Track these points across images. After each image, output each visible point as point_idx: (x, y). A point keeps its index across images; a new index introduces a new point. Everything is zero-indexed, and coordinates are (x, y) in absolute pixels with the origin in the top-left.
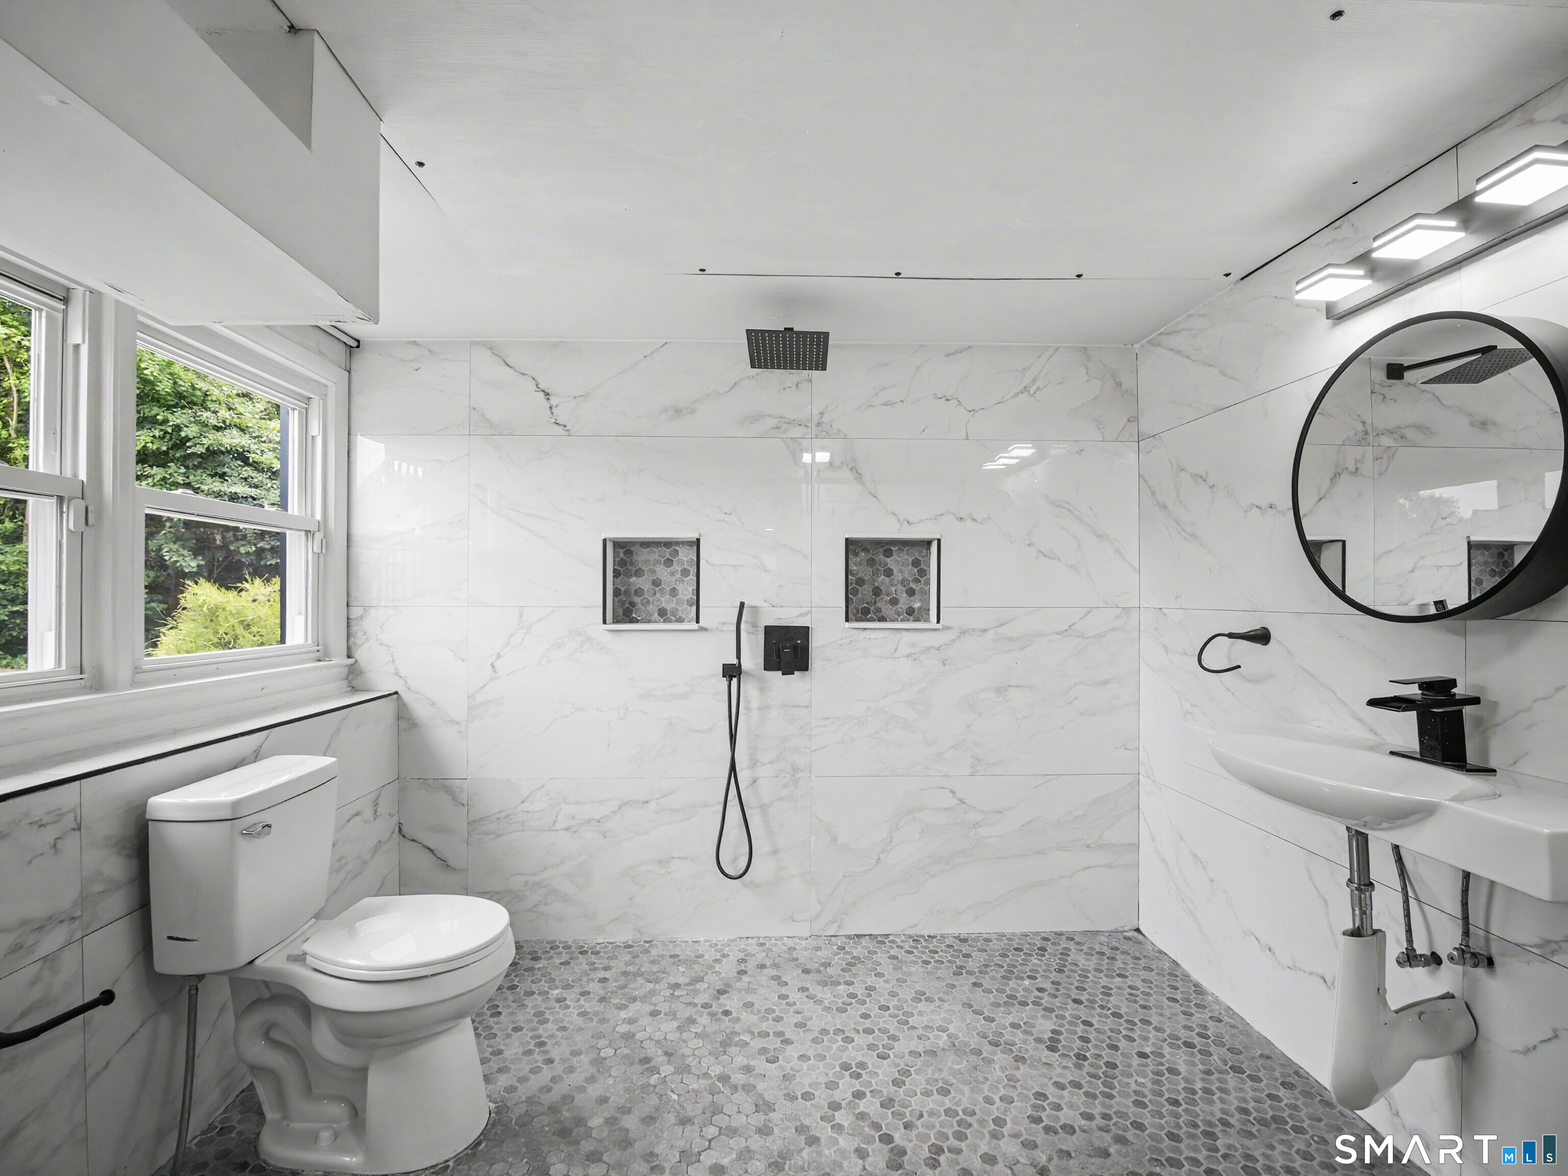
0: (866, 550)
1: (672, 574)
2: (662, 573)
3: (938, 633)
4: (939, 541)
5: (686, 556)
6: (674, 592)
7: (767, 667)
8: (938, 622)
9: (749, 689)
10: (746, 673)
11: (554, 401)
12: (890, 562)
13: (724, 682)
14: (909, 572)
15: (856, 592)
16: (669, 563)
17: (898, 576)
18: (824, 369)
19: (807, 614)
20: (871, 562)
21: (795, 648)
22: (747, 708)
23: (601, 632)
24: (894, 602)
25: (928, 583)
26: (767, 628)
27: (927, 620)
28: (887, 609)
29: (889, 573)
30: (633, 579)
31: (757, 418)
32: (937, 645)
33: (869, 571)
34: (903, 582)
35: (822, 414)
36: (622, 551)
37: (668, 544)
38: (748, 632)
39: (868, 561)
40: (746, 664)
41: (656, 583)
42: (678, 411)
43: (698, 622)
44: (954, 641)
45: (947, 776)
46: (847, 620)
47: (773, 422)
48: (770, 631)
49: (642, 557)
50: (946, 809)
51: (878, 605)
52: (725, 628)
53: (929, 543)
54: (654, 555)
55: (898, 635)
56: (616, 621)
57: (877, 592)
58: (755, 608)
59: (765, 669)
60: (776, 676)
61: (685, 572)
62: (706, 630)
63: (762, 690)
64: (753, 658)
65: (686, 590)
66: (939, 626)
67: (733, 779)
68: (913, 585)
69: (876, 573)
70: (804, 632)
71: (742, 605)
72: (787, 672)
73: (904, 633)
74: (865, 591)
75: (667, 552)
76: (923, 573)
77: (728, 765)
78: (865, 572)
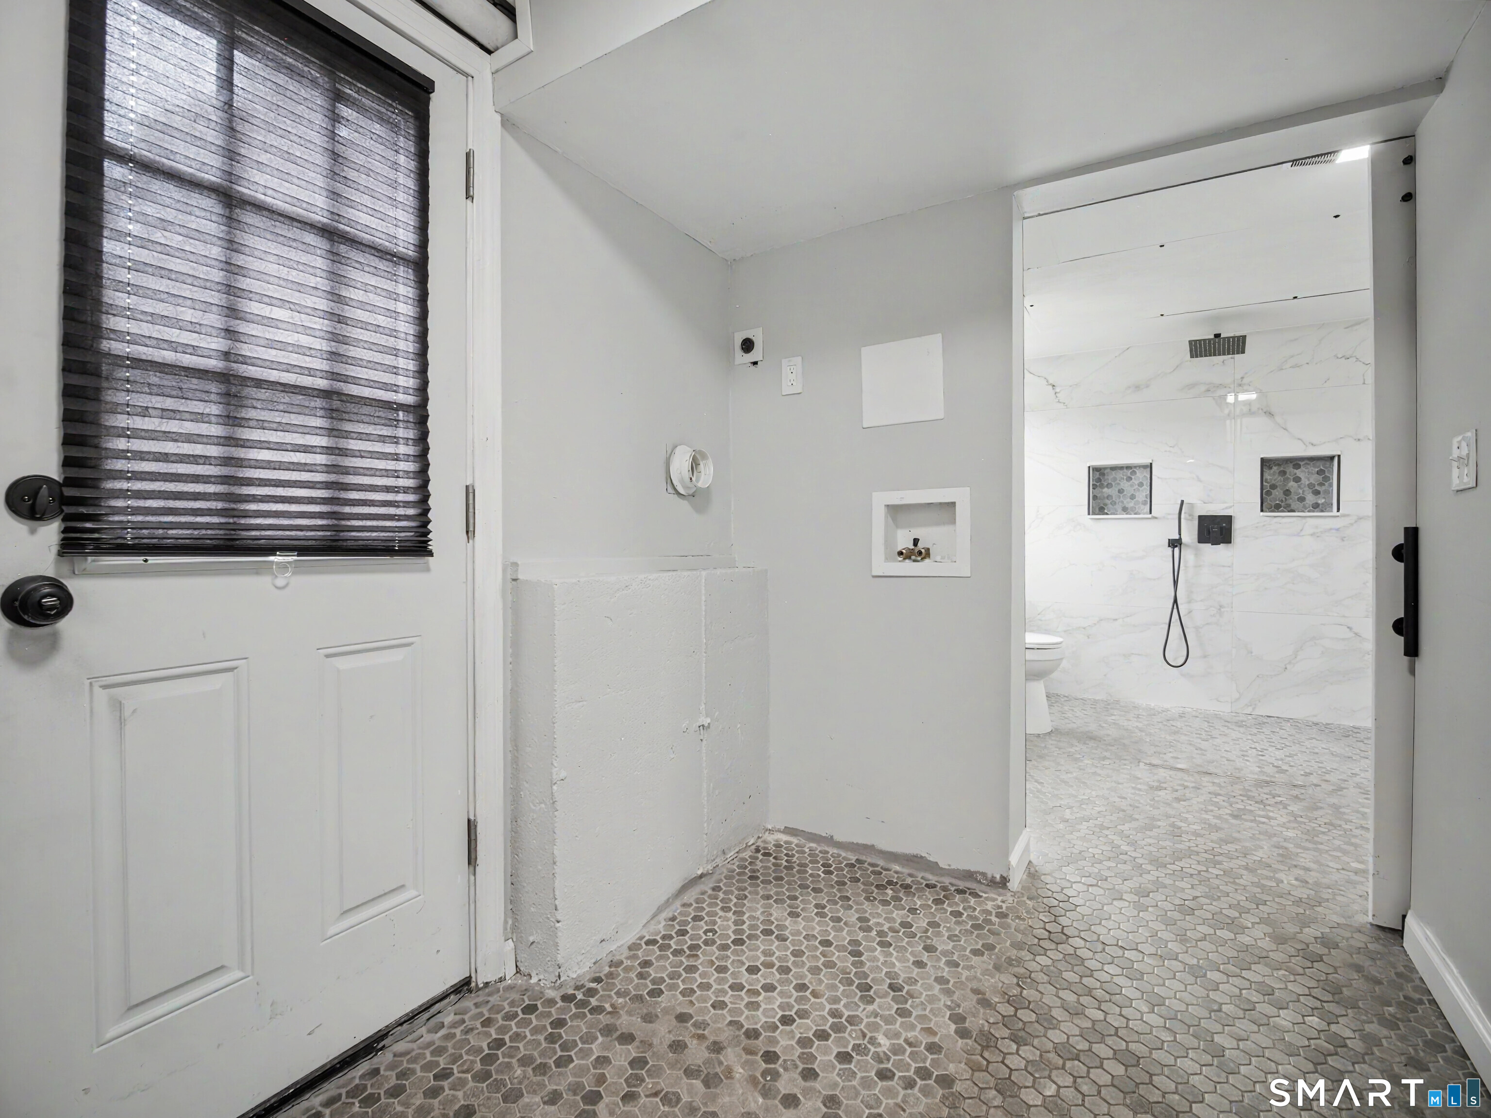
0: (1279, 465)
1: (1132, 486)
2: (1125, 485)
3: (1338, 519)
4: (1339, 456)
5: (1141, 476)
6: (1133, 497)
7: (1201, 541)
8: (1338, 510)
9: (1188, 556)
10: (1186, 545)
11: (1058, 390)
12: (1299, 473)
13: (1170, 549)
14: (1315, 479)
15: (1269, 493)
16: (1129, 479)
17: (1305, 481)
18: (1243, 352)
19: (1231, 507)
20: (1283, 473)
21: (1221, 529)
22: (1186, 567)
23: (1087, 519)
24: (1302, 499)
25: (1331, 485)
26: (1200, 517)
27: (1332, 511)
28: (1294, 505)
29: (1297, 480)
30: (1105, 490)
31: (1192, 386)
32: (1337, 527)
33: (1281, 478)
34: (1311, 486)
35: (1242, 378)
36: (1098, 473)
37: (1128, 467)
38: (1185, 519)
39: (1280, 472)
40: (1185, 539)
41: (1121, 491)
42: (1138, 388)
43: (1151, 513)
44: (1352, 524)
45: (1344, 616)
46: (1262, 511)
47: (1203, 388)
48: (1201, 518)
49: (1110, 476)
50: (1343, 639)
51: (1288, 502)
52: (1169, 517)
53: (1332, 458)
54: (1119, 474)
55: (1304, 521)
56: (1094, 514)
57: (1287, 493)
58: (1192, 505)
59: (1199, 542)
60: (1207, 547)
61: (1141, 484)
62: (1156, 518)
63: (1196, 555)
64: (1189, 535)
65: (1142, 495)
66: (1338, 514)
67: (1175, 610)
68: (1317, 488)
69: (1287, 480)
70: (1229, 519)
71: (1182, 502)
72: (1215, 543)
73: (1308, 519)
74: (1278, 493)
75: (1129, 472)
76: (1327, 479)
77: (1172, 601)
78: (1278, 480)
